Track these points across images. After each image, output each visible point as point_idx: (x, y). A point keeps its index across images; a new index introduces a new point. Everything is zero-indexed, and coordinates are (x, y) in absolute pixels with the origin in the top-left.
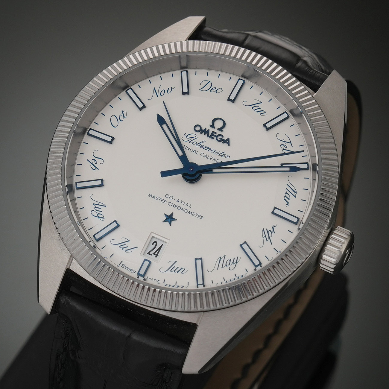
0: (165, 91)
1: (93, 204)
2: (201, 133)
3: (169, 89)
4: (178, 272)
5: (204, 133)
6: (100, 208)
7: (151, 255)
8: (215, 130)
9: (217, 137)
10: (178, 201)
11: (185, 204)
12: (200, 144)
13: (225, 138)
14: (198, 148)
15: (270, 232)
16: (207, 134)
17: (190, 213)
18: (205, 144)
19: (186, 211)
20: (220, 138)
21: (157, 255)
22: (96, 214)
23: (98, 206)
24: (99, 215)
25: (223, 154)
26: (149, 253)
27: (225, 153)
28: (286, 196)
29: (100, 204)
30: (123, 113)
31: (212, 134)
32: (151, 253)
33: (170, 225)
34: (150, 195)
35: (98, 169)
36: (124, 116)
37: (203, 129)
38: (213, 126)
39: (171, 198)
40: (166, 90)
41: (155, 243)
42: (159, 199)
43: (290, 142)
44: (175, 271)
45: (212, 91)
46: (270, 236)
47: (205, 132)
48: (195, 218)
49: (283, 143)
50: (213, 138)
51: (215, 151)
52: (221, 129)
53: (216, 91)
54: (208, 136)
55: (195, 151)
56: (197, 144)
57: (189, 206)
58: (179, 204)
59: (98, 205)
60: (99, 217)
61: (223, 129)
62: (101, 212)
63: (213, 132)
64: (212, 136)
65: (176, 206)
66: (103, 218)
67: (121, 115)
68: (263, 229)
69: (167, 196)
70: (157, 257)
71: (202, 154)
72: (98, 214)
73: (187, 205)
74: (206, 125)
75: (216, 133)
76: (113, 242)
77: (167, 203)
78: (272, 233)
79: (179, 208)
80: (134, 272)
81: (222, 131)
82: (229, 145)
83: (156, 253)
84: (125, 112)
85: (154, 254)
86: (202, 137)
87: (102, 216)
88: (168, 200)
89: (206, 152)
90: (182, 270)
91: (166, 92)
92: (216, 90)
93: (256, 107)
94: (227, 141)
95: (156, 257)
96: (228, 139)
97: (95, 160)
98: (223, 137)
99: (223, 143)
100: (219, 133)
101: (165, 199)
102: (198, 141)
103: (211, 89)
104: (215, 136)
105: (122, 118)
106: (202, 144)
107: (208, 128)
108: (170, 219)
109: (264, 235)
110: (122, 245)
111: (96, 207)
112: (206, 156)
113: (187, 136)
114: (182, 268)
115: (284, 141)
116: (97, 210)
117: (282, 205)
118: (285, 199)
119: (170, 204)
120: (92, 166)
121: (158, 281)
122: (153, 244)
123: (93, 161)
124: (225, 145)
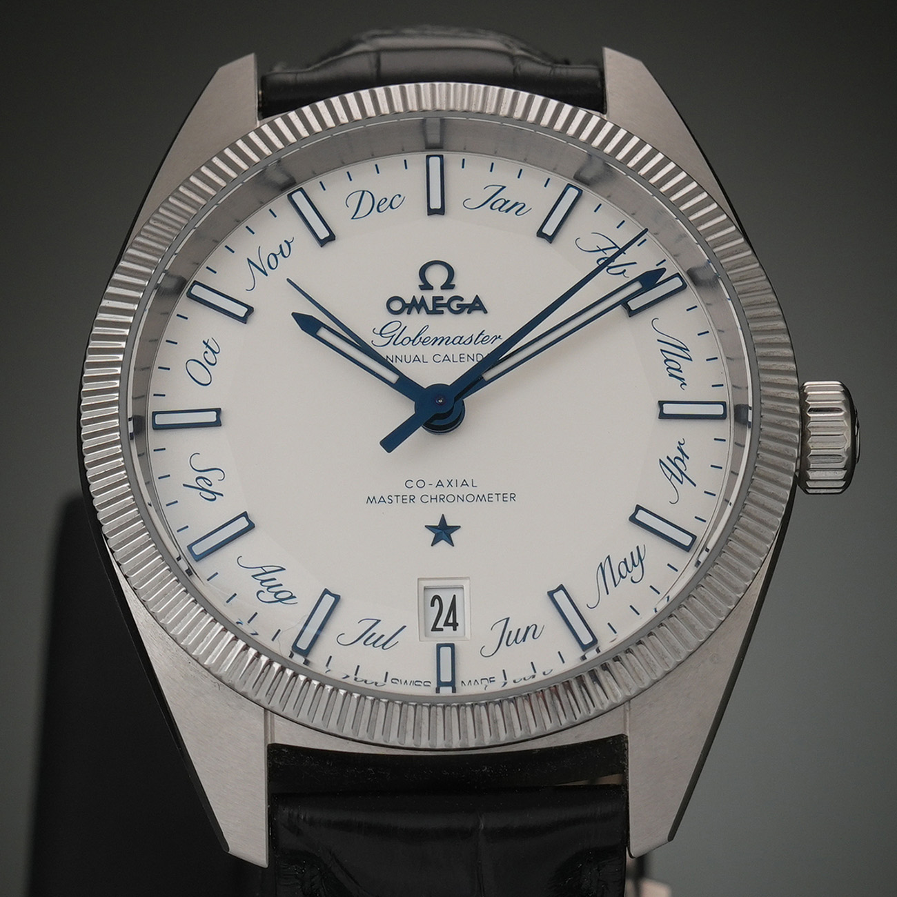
0: (275, 255)
1: (253, 576)
2: (409, 313)
3: (281, 246)
4: (524, 639)
5: (415, 310)
6: (275, 579)
7: (442, 630)
8: (437, 292)
9: (448, 305)
10: (440, 484)
11: (459, 484)
12: (419, 339)
13: (469, 300)
14: (419, 350)
15: (677, 462)
16: (423, 310)
17: (480, 498)
18: (431, 333)
19: (470, 498)
20: (458, 306)
21: (455, 625)
22: (271, 597)
23: (266, 577)
24: (279, 596)
25: (482, 337)
26: (434, 629)
27: (485, 334)
28: (670, 368)
29: (267, 569)
30: (208, 346)
31: (435, 305)
32: (440, 625)
33: (453, 546)
34: (371, 500)
35: (222, 495)
36: (214, 352)
37: (408, 301)
38: (426, 286)
39: (421, 484)
40: (277, 251)
41: (437, 601)
42: (394, 499)
43: (614, 246)
44: (516, 640)
45: (381, 210)
46: (683, 468)
47: (415, 306)
48: (497, 504)
49: (601, 255)
50: (442, 312)
51: (461, 338)
52: (448, 286)
53: (391, 205)
54: (428, 312)
55: (417, 359)
56: (414, 341)
57: (470, 484)
58: (445, 491)
59: (266, 573)
60: (281, 600)
61: (452, 283)
63: (435, 299)
64: (437, 308)
65: (442, 498)
66: (292, 597)
67: (206, 352)
68: (661, 461)
69: (409, 484)
70: (457, 627)
71: (437, 358)
72: (277, 593)
73: (465, 483)
74: (410, 291)
75: (441, 298)
76: (342, 640)
77: (417, 500)
78: (683, 461)
79: (451, 498)
80: (427, 683)
82: (486, 312)
83: (451, 621)
84: (211, 340)
85: (446, 624)
86: (414, 322)
87: (288, 595)
88: (417, 493)
89: (443, 349)
90: (532, 631)
91: (280, 257)
92: (388, 202)
93: (497, 202)
94: (477, 305)
95: (455, 629)
96: (477, 299)
97: (203, 478)
98: (462, 299)
99: (470, 312)
101: (408, 492)
102: (412, 333)
103: (377, 207)
104: (443, 305)
105: (210, 356)
106: (423, 336)
107: (419, 294)
108: (443, 532)
109: (669, 474)
110: (367, 638)
111: (263, 581)
112: (447, 358)
113: (381, 334)
114: (528, 628)
115: (600, 250)
116: (269, 587)
117: (672, 390)
118: (671, 375)
119: (425, 499)
120: (204, 493)
121: (491, 680)
122: (432, 605)
123: (200, 481)
124: (477, 314)
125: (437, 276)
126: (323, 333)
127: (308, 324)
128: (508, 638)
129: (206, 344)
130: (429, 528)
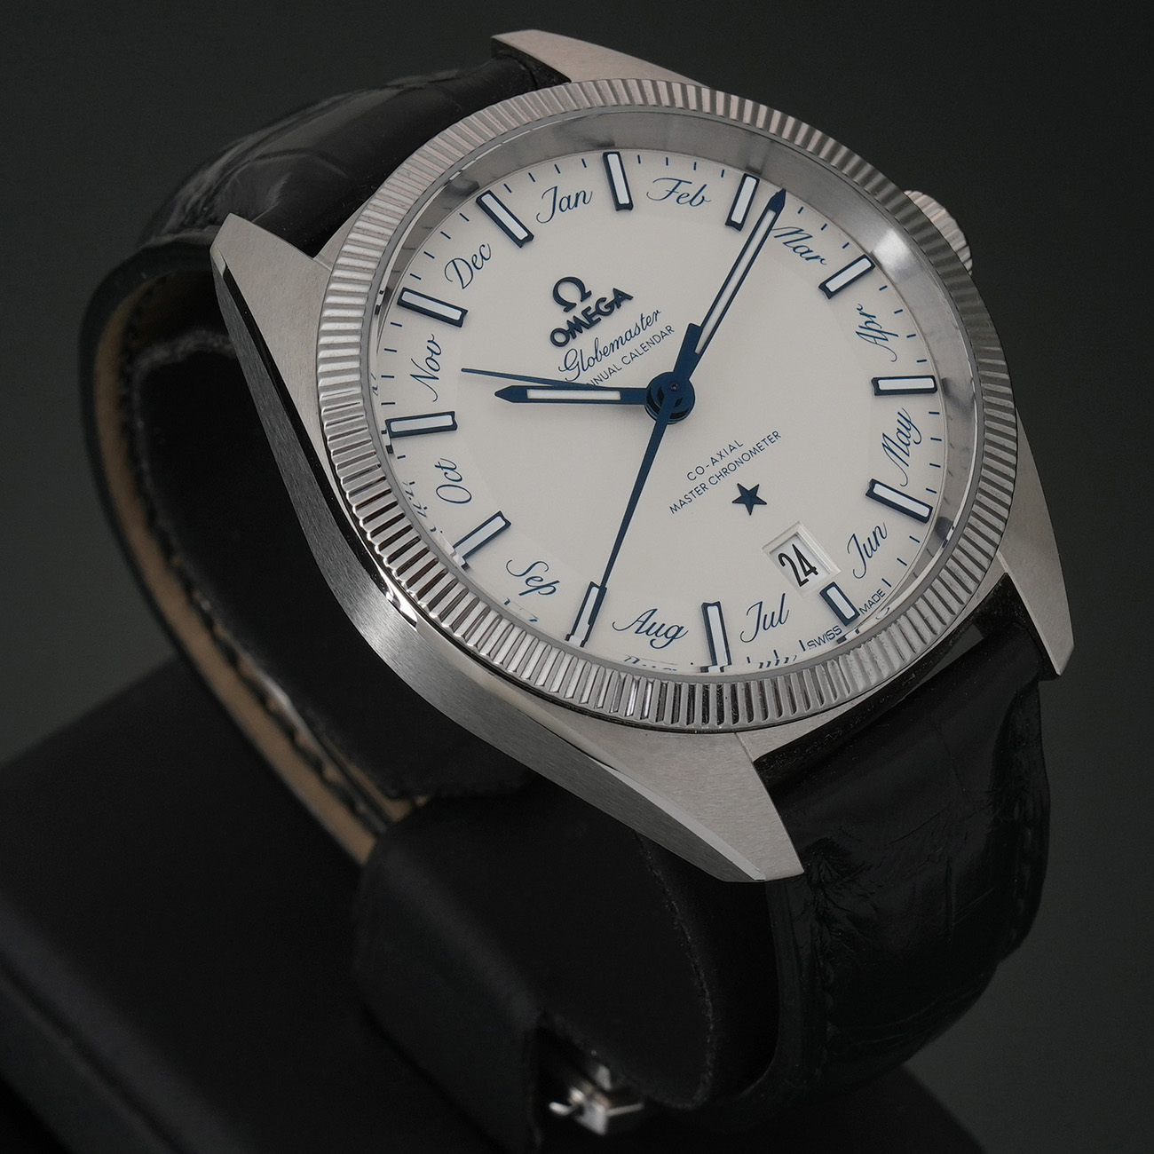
0: (430, 358)
1: (636, 632)
2: (574, 337)
3: (428, 348)
4: (878, 544)
5: (577, 333)
6: (655, 624)
7: (807, 580)
8: (581, 307)
10: (714, 461)
11: (729, 451)
12: (599, 354)
13: (610, 298)
14: (607, 362)
15: (869, 325)
17: (753, 452)
18: (604, 343)
19: (746, 457)
20: (606, 307)
21: (813, 570)
22: (664, 641)
23: (646, 626)
24: (670, 635)
25: (644, 320)
26: (801, 584)
27: (645, 316)
28: (801, 254)
29: (643, 619)
30: (443, 468)
31: (589, 318)
32: (803, 578)
33: (766, 504)
34: (674, 509)
35: (558, 582)
36: (452, 469)
37: (566, 328)
38: (569, 307)
39: (700, 470)
40: (429, 354)
41: (783, 558)
42: (690, 496)
43: (677, 182)
44: (873, 549)
45: (479, 267)
46: (878, 328)
47: (575, 328)
48: (770, 449)
49: (674, 196)
50: (599, 320)
51: (630, 331)
52: (585, 295)
53: (483, 257)
54: (588, 327)
55: (611, 371)
56: (596, 357)
57: (736, 446)
58: (723, 464)
59: (644, 623)
60: (673, 637)
61: (587, 291)
62: (664, 625)
63: (584, 312)
65: (725, 471)
66: (680, 629)
67: (446, 473)
68: (858, 333)
69: (691, 476)
70: (816, 570)
71: (626, 360)
72: (666, 634)
73: (732, 449)
74: (561, 319)
75: (589, 308)
76: (747, 637)
77: (708, 485)
78: (873, 322)
79: (732, 467)
80: (837, 629)
81: (590, 293)
82: (630, 298)
83: (808, 569)
84: (440, 461)
85: (807, 574)
86: (584, 341)
87: (676, 629)
88: (703, 479)
89: (625, 350)
90: (878, 534)
91: (435, 357)
92: (479, 257)
93: (562, 204)
94: (620, 297)
95: (816, 573)
96: (616, 291)
97: (532, 578)
98: (603, 300)
99: (619, 306)
100: (591, 302)
101: (697, 483)
102: (589, 352)
103: (473, 266)
104: (594, 314)
105: (451, 474)
106: (600, 348)
107: (570, 316)
108: (749, 498)
109: (871, 339)
110: (763, 623)
111: (647, 632)
112: (633, 356)
113: (568, 369)
114: (874, 533)
115: (671, 193)
116: (656, 633)
117: (820, 272)
118: (807, 259)
119: (713, 481)
120: (543, 591)
121: (880, 593)
122: (783, 565)
123: (530, 582)
124: (625, 304)
125: (569, 292)
126: (532, 394)
127: (515, 394)
128: (866, 551)
129: (440, 467)
130: (736, 502)
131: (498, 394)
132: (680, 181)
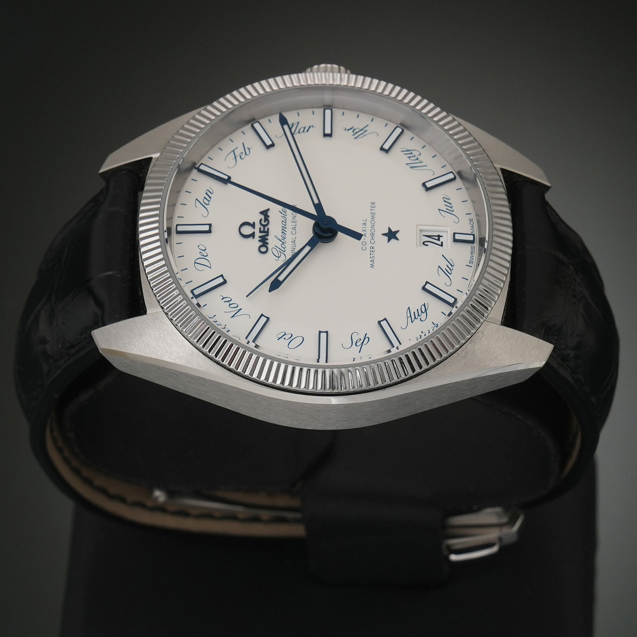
0: (230, 305)
1: (412, 322)
2: (268, 243)
3: (225, 302)
4: (450, 204)
5: (266, 241)
6: (414, 313)
7: (442, 243)
8: (257, 231)
9: (264, 226)
10: (364, 235)
11: (365, 226)
12: (283, 241)
13: (262, 217)
14: (288, 240)
15: (355, 131)
16: (266, 237)
17: (373, 218)
18: (279, 235)
19: (373, 222)
20: (265, 222)
21: (439, 236)
22: (423, 316)
23: (413, 316)
24: (423, 311)
25: (282, 212)
26: (442, 245)
27: (281, 211)
28: (303, 132)
29: (409, 315)
30: (281, 338)
31: (264, 232)
32: (439, 243)
33: (399, 231)
34: (372, 266)
35: (366, 334)
36: (285, 334)
37: (261, 244)
38: (253, 235)
39: (364, 243)
40: (228, 303)
41: (425, 243)
42: (372, 256)
43: (233, 152)
44: (451, 207)
45: (206, 255)
46: (359, 130)
47: (264, 241)
48: (377, 210)
49: (238, 158)
50: (268, 228)
51: (283, 221)
52: (253, 225)
53: (204, 250)
54: (268, 235)
55: (294, 242)
56: (283, 243)
57: (365, 222)
58: (368, 233)
59: (411, 316)
60: (426, 310)
61: (252, 223)
62: (417, 310)
63: (260, 232)
65: (372, 235)
66: (424, 305)
67: (284, 338)
68: (355, 138)
69: (364, 248)
70: (441, 235)
71: (294, 232)
72: (422, 312)
73: (365, 224)
74: (255, 243)
75: (260, 228)
76: (448, 283)
77: (373, 245)
78: (354, 130)
79: (373, 230)
80: (473, 248)
81: (254, 223)
82: (268, 209)
83: (437, 238)
84: (277, 336)
85: (439, 240)
86: (272, 241)
87: (423, 307)
88: (369, 245)
89: (289, 230)
90: (446, 200)
91: (231, 302)
92: (202, 251)
93: (205, 202)
94: (265, 213)
95: (442, 236)
96: (261, 213)
97: (356, 342)
98: (261, 220)
99: (268, 216)
100: (258, 226)
101: (368, 249)
102: (279, 244)
103: (204, 257)
104: (264, 229)
105: (287, 337)
106: (281, 238)
107: (257, 238)
108: (391, 235)
109: (362, 135)
110: (448, 272)
111: (415, 318)
112: (294, 229)
113: (279, 257)
115: (236, 158)
116: (418, 315)
118: (307, 131)
119: (373, 242)
120: (365, 343)
121: (471, 220)
122: (427, 245)
123: (358, 344)
124: (269, 213)
125: (247, 230)
126: (281, 278)
127: (276, 285)
128: (450, 211)
129: (280, 338)
130: (389, 241)
131: (270, 291)
132: (233, 151)
